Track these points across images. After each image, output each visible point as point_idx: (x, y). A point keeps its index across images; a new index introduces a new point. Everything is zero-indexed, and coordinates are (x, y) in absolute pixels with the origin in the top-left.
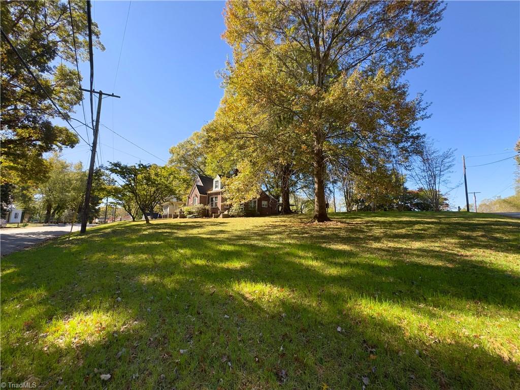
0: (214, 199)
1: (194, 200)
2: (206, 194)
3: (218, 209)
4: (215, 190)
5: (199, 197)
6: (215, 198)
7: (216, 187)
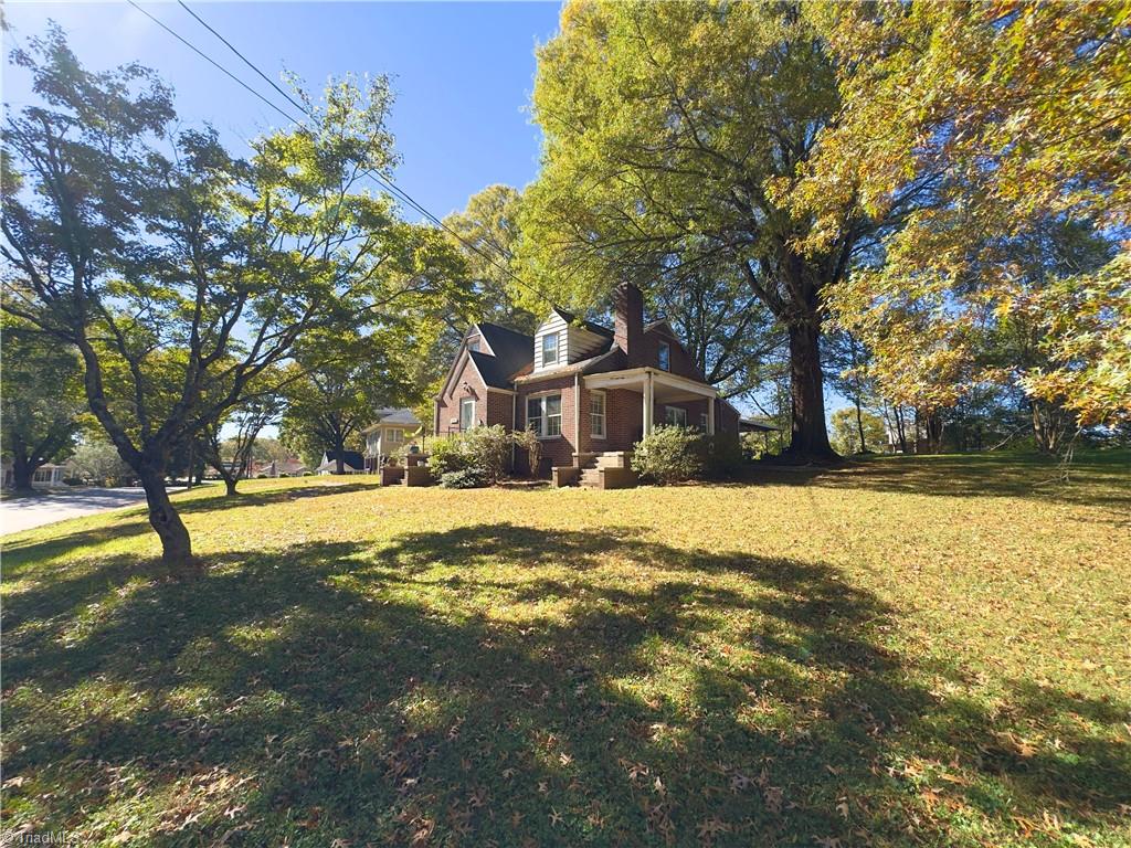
0: (544, 405)
1: (464, 411)
2: (510, 386)
3: (563, 444)
4: (540, 370)
5: (484, 398)
6: (549, 400)
7: (548, 357)
